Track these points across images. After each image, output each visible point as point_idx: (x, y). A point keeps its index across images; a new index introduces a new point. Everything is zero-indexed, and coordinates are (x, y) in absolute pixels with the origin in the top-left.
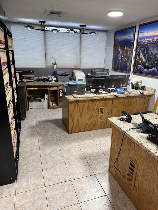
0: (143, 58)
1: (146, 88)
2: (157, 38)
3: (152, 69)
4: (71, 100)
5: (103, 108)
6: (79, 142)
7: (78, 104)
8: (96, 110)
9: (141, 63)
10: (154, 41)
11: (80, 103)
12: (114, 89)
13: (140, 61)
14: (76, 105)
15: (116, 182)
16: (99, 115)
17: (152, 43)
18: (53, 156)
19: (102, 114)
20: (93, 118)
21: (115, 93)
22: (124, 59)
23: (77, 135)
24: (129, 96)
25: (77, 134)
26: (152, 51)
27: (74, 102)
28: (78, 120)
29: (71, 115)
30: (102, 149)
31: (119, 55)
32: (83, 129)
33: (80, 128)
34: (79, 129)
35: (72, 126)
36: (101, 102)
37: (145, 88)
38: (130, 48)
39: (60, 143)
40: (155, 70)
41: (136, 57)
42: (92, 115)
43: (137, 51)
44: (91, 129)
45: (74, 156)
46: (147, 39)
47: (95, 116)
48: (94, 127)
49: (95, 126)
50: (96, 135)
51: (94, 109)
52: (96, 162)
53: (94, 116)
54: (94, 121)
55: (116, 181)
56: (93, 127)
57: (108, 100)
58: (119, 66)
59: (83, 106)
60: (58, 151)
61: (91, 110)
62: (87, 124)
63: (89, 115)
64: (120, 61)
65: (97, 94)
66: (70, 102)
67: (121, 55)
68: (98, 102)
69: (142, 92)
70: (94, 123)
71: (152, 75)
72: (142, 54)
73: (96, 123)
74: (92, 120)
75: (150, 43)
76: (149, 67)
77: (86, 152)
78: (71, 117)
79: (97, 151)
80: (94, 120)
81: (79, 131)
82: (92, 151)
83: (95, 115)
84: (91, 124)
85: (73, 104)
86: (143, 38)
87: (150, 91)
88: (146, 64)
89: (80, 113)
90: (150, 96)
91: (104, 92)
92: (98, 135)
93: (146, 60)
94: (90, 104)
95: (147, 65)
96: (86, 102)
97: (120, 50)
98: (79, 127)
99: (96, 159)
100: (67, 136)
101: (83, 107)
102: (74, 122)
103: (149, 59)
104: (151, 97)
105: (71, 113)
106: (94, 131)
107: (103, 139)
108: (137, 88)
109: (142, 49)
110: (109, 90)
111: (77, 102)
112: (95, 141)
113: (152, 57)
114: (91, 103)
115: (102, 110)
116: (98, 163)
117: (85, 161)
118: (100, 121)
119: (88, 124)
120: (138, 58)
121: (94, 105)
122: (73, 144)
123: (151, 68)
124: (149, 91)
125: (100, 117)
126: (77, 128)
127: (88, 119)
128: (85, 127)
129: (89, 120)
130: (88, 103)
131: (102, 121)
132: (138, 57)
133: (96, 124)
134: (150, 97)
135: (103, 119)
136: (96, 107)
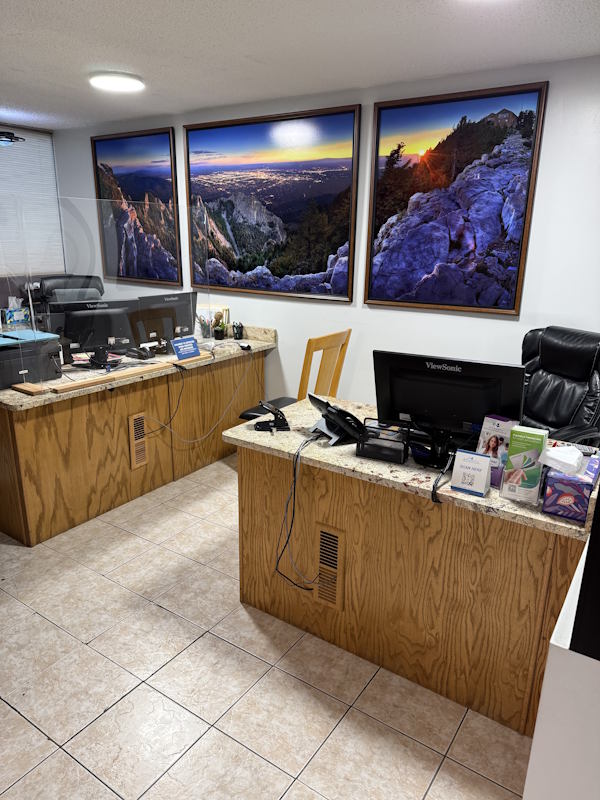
0: (219, 236)
1: (248, 332)
2: (252, 174)
3: (254, 271)
4: (24, 408)
5: (141, 415)
6: (93, 561)
7: (48, 418)
8: (120, 426)
9: (217, 253)
10: (244, 183)
11: (58, 411)
12: (156, 343)
13: (211, 247)
14: (44, 424)
15: (278, 623)
16: (134, 442)
17: (241, 190)
18: (16, 643)
19: (141, 440)
20: (113, 459)
21: (173, 358)
22: (150, 239)
23: (69, 542)
24: (216, 361)
25: (63, 537)
26: (245, 216)
27: (34, 413)
28: (58, 480)
29: (29, 470)
30: (185, 551)
31: (126, 225)
32: (83, 514)
33: (71, 512)
34: (68, 514)
35: (39, 510)
36: (131, 395)
37: (244, 332)
38: (166, 202)
39: (12, 590)
40: (265, 274)
41: (192, 234)
42: (109, 451)
43: (194, 211)
44: (112, 502)
45: (105, 609)
46: (220, 176)
47: (119, 453)
48: (120, 492)
49: (124, 489)
50: (139, 516)
51: (111, 425)
52: (189, 596)
53: (114, 452)
54: (118, 470)
55: (277, 620)
56: (116, 496)
57: (154, 386)
58: (135, 263)
59: (71, 423)
60: (26, 619)
61: (103, 434)
62: (93, 491)
63: (98, 454)
64: (135, 245)
65: (109, 371)
66: (15, 417)
67: (135, 223)
68: (121, 399)
69: (246, 345)
70: (119, 478)
71: (258, 288)
72: (213, 224)
73: (124, 474)
74: (110, 468)
75: (233, 189)
76: (246, 264)
77: (140, 581)
78: (32, 478)
79: (173, 564)
80: (119, 467)
81: (67, 525)
82: (155, 571)
83: (120, 449)
84: (108, 485)
85: (31, 423)
86: (208, 171)
87: (260, 338)
88: (232, 255)
89: (63, 454)
90: (264, 353)
91: (125, 359)
92: (145, 517)
93: (231, 243)
94: (94, 412)
95: (236, 257)
96: (77, 406)
97: (125, 206)
98: (67, 510)
99: (184, 588)
100: (27, 557)
101: (70, 429)
102: (44, 496)
103: (239, 240)
104: (269, 356)
105: (27, 462)
106: (123, 508)
107: (170, 522)
108: (220, 335)
109: (211, 205)
110: (144, 349)
111: (47, 410)
112: (149, 537)
113: (248, 232)
114: (96, 404)
115: (139, 423)
116: (196, 595)
117: (154, 608)
118: (138, 465)
119: (99, 488)
120: (202, 237)
121: (110, 412)
122: (71, 574)
123: (251, 268)
124: (258, 339)
125: (137, 452)
126: (61, 513)
127: (96, 468)
128: (89, 503)
129: (98, 473)
130: (85, 408)
131: (145, 463)
132: (200, 233)
133: (126, 480)
134: (266, 356)
135: (147, 456)
136: (117, 417)
